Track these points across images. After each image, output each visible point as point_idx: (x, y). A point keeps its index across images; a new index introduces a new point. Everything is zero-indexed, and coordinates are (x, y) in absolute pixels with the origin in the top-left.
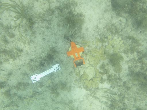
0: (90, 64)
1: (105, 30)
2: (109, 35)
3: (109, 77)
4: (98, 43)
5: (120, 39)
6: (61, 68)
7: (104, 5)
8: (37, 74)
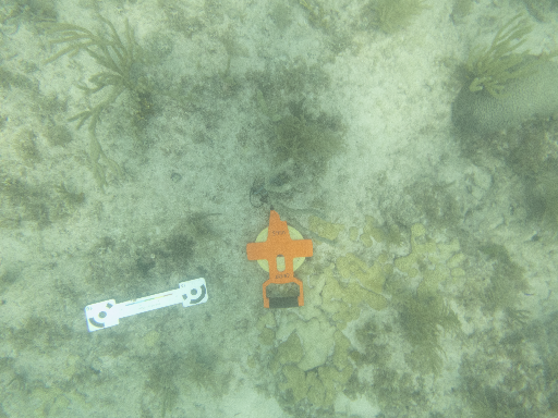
0: (322, 311)
1: (408, 197)
2: (418, 220)
3: (384, 377)
4: (372, 238)
5: (456, 246)
6: (210, 297)
7: (424, 109)
8: (112, 301)
